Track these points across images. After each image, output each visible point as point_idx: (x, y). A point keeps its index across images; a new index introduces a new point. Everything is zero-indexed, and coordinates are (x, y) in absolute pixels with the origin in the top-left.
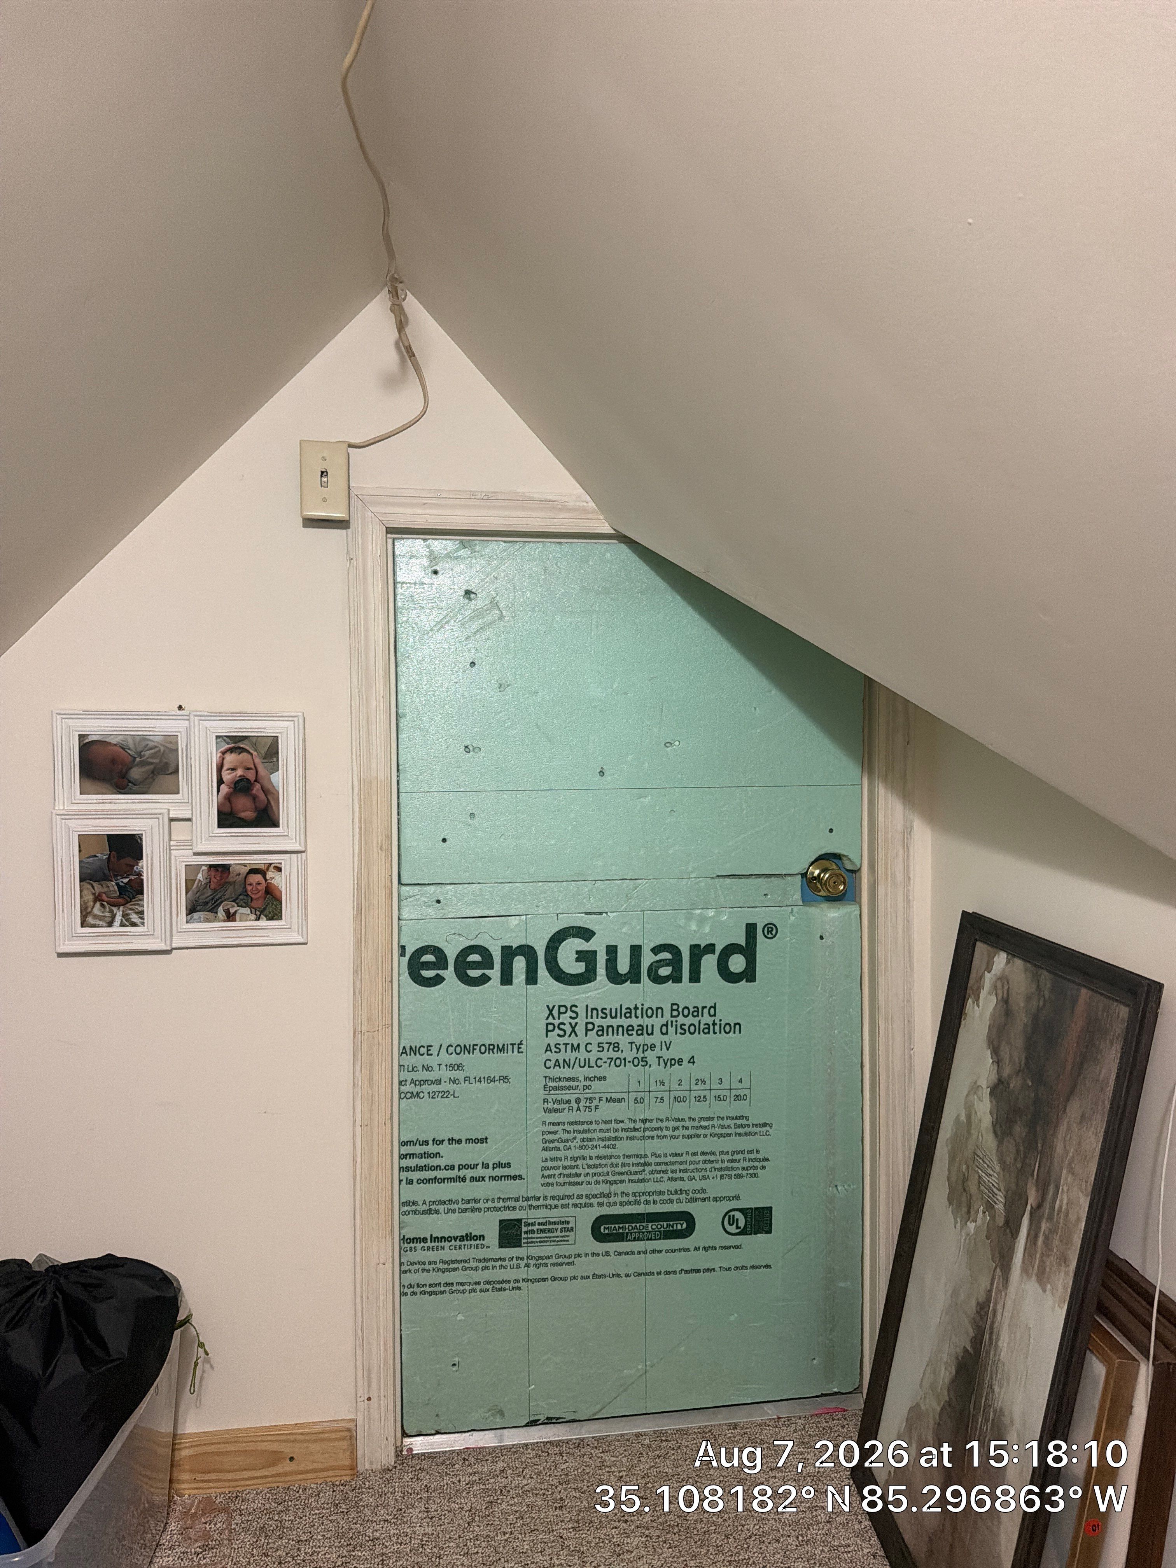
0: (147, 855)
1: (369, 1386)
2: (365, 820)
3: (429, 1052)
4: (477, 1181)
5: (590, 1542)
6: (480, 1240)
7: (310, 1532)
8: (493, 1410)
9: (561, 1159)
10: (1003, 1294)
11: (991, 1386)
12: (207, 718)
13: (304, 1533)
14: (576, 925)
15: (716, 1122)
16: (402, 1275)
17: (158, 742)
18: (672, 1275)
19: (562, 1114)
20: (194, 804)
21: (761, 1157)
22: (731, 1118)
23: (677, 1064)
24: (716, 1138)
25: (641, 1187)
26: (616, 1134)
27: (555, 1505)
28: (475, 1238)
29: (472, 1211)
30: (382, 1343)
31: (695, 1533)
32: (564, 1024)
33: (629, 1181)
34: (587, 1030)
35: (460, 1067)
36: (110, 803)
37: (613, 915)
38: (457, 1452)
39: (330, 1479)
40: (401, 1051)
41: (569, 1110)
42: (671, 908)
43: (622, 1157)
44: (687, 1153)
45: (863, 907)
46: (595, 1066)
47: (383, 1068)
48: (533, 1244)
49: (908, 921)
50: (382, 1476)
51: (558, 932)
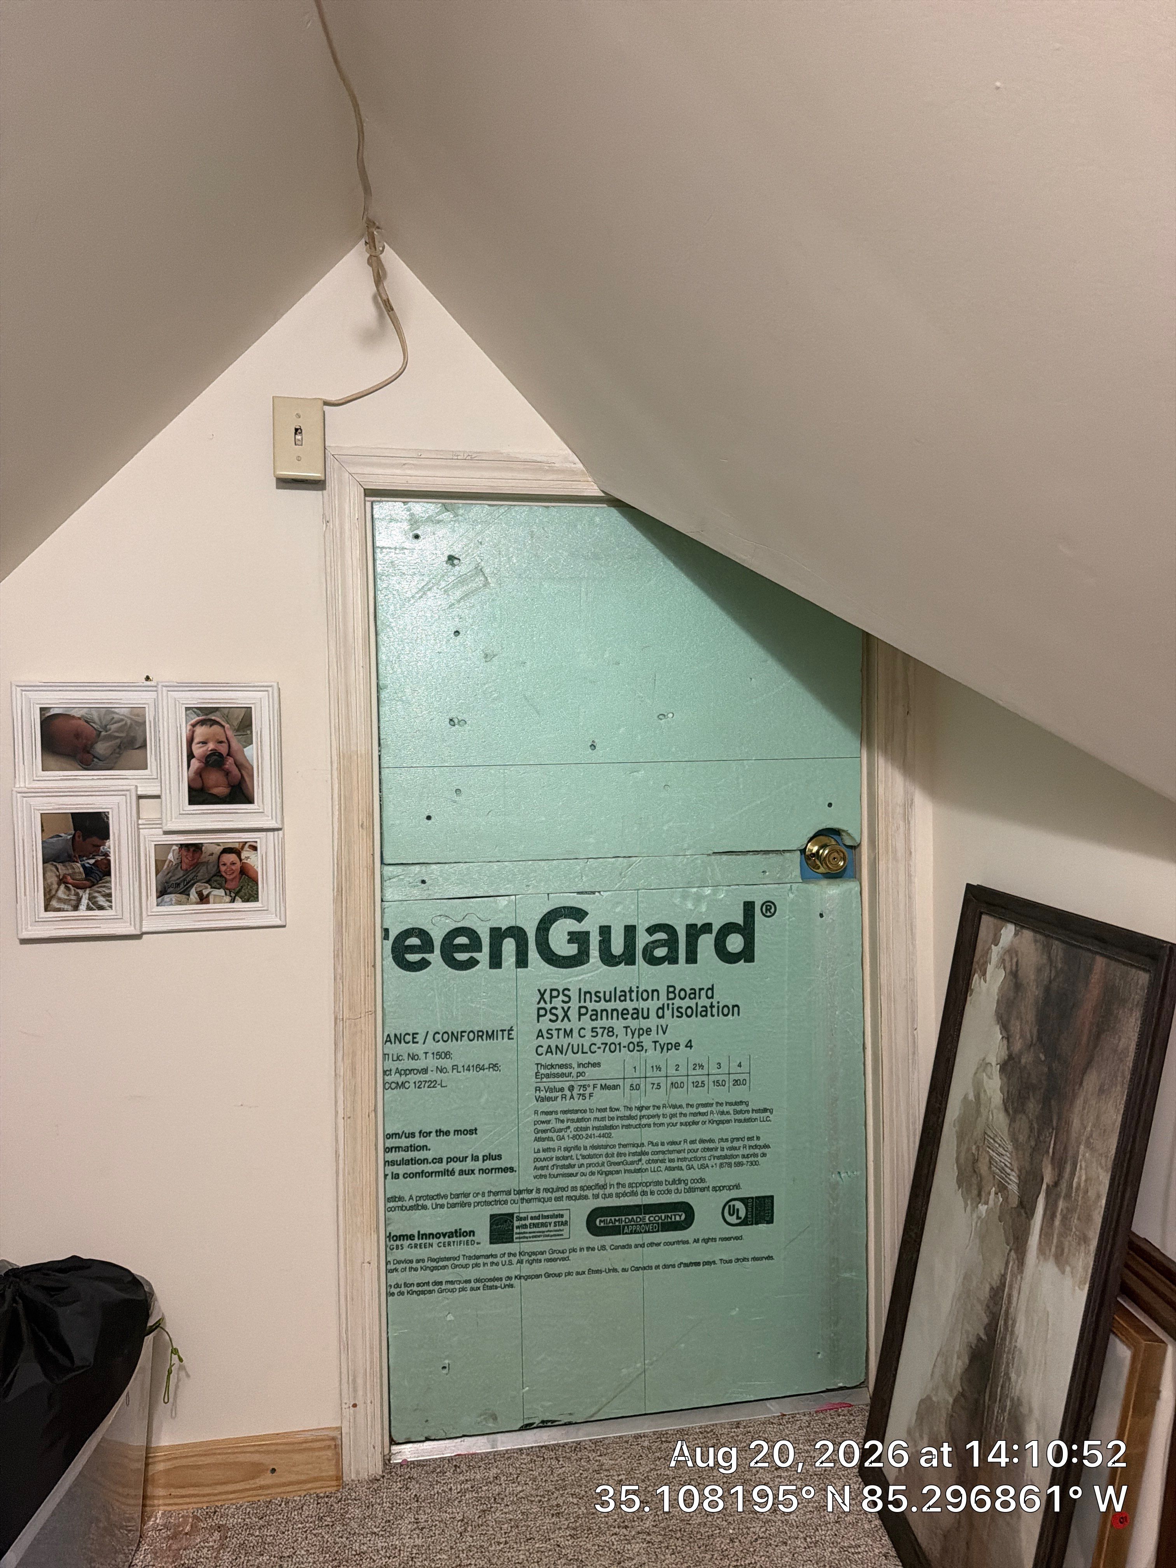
0: (114, 834)
1: (355, 1390)
2: (345, 796)
3: (415, 1040)
4: (466, 1174)
6: (470, 1236)
7: (293, 1548)
8: (485, 1414)
9: (554, 1150)
10: (1019, 1278)
11: (1008, 1374)
12: (175, 689)
13: (286, 1548)
14: (567, 905)
15: (714, 1108)
16: (388, 1274)
17: (123, 715)
18: (671, 1269)
19: (554, 1102)
20: (163, 780)
21: (762, 1144)
22: (731, 1104)
23: (673, 1048)
24: (715, 1124)
25: (637, 1178)
26: (611, 1122)
27: (552, 1512)
28: (465, 1234)
29: (461, 1206)
30: (368, 1344)
31: (699, 1537)
32: (556, 1009)
33: (626, 1171)
34: (580, 1015)
35: (447, 1055)
36: (75, 779)
37: (605, 894)
38: (449, 1460)
39: (314, 1491)
40: (385, 1039)
41: (562, 1098)
42: (666, 887)
43: (617, 1147)
44: (685, 1141)
45: (863, 884)
46: (589, 1052)
47: (367, 1058)
48: (526, 1240)
49: (910, 897)
50: (369, 1486)
51: (549, 913)
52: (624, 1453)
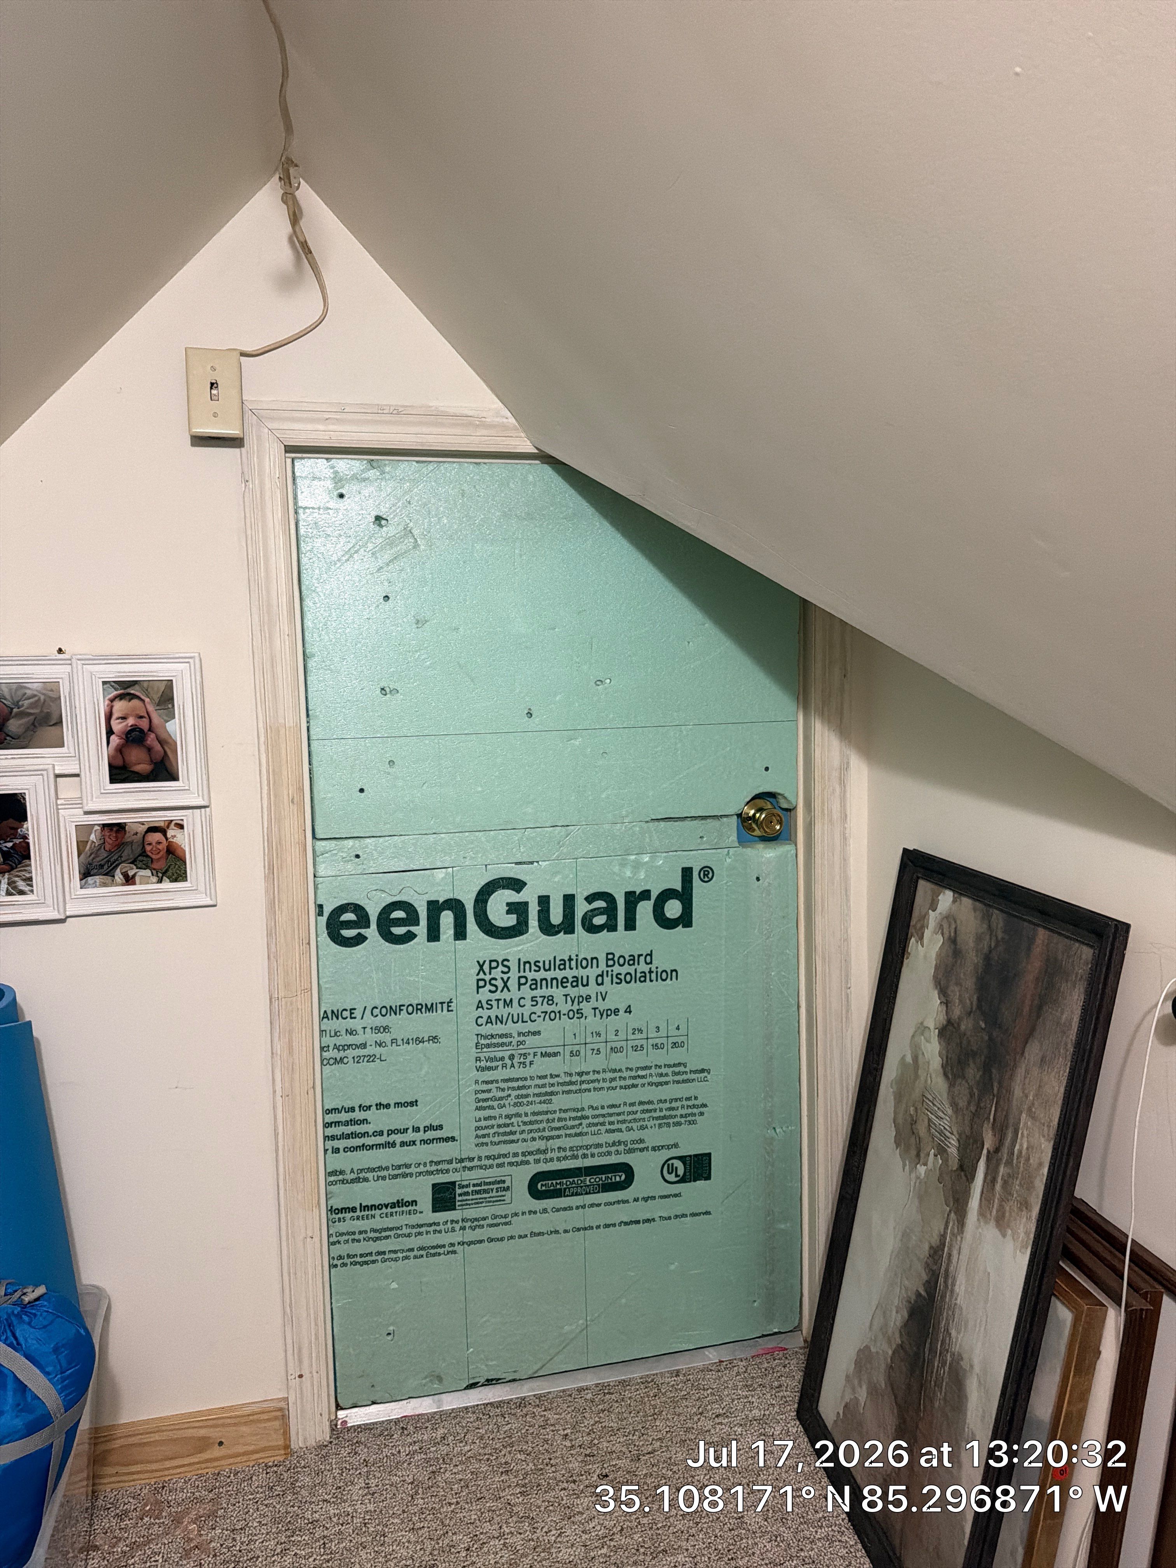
1: (300, 1363)
2: (274, 771)
3: (353, 1016)
4: (407, 1146)
5: (539, 1507)
6: (412, 1205)
7: (245, 1520)
8: (430, 1376)
9: (495, 1118)
10: (959, 1237)
11: (948, 1330)
12: (91, 662)
14: (506, 876)
15: (653, 1071)
16: (331, 1246)
17: (37, 691)
18: (611, 1228)
19: (495, 1071)
20: (81, 758)
21: (700, 1103)
22: (669, 1066)
23: (613, 1014)
24: (654, 1086)
25: (577, 1141)
26: (552, 1089)
27: (500, 1470)
28: (407, 1204)
29: (403, 1176)
30: (312, 1317)
31: (646, 1488)
32: (495, 979)
33: (566, 1135)
34: (520, 984)
35: (386, 1029)
37: (544, 864)
38: (395, 1422)
39: (261, 1461)
40: (322, 1016)
41: (503, 1067)
42: (605, 855)
43: (558, 1112)
44: (625, 1104)
45: (798, 846)
46: (529, 1021)
47: (304, 1035)
48: (468, 1207)
49: (845, 860)
50: (317, 1453)
51: (487, 884)
52: (568, 1407)
